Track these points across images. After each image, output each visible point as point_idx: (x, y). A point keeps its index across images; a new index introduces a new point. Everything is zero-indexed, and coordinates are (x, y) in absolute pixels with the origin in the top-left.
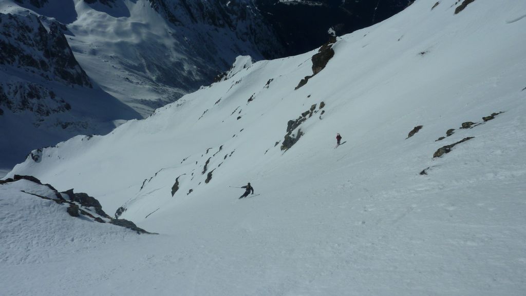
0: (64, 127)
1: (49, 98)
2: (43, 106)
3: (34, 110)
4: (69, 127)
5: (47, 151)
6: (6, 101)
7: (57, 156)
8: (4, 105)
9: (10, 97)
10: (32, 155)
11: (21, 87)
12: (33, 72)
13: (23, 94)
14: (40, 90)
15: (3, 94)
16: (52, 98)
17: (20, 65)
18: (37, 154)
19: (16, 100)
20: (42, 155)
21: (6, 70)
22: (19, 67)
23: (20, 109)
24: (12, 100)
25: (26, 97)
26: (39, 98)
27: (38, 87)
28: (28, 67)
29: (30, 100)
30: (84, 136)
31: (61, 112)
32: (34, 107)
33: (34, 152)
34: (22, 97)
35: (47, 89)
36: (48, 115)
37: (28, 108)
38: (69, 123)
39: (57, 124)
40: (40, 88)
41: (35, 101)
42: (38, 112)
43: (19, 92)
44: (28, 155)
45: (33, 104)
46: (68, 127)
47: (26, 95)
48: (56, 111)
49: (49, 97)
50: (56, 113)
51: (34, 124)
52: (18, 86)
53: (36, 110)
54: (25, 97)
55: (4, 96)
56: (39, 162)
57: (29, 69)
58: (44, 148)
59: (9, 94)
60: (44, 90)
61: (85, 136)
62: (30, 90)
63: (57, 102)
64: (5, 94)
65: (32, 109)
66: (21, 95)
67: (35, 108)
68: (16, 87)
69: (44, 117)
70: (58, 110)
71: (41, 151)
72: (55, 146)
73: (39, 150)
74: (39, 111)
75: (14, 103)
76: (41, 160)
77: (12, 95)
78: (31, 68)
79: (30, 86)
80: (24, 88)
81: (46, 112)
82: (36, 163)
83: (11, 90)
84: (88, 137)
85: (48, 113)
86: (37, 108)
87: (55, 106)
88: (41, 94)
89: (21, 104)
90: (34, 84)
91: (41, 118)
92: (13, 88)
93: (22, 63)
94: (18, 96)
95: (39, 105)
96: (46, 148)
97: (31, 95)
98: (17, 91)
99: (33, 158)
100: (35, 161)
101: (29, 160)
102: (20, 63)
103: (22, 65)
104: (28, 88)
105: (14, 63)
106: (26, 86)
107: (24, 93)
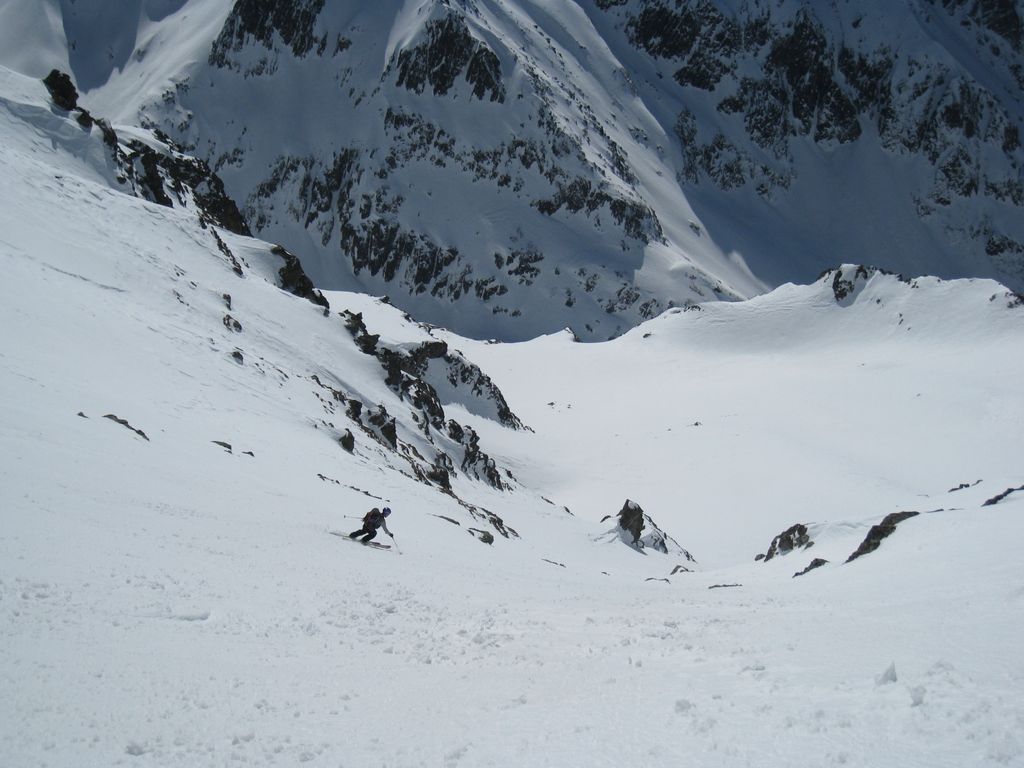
0: (994, 249)
1: (996, 144)
2: (968, 161)
3: (938, 161)
4: (1006, 254)
5: (881, 284)
6: (882, 107)
7: (897, 314)
8: (872, 115)
9: (899, 99)
10: (839, 274)
11: (940, 81)
12: (996, 51)
13: (934, 104)
14: (985, 111)
15: (886, 83)
16: (1005, 148)
17: (969, 19)
18: (851, 278)
19: (909, 111)
20: (862, 287)
21: (927, 20)
22: (965, 23)
23: (904, 143)
24: (898, 109)
25: (938, 116)
26: (970, 131)
27: (984, 99)
28: (990, 33)
29: (943, 129)
30: (1003, 289)
31: (1009, 199)
32: (943, 155)
33: (848, 268)
34: (926, 111)
35: (1006, 113)
36: (967, 193)
37: (926, 148)
38: (1011, 245)
39: (978, 232)
40: (991, 105)
41: (954, 135)
42: (946, 171)
43: (928, 92)
44: (829, 271)
45: (946, 145)
46: (1002, 255)
47: (941, 109)
48: (995, 190)
49: (1000, 143)
50: (993, 196)
51: (918, 202)
52: (934, 78)
53: (945, 164)
54: (935, 113)
55: (886, 91)
56: (844, 306)
57: (987, 40)
58: (878, 272)
59: (900, 91)
60: (997, 116)
61: (1008, 290)
62: (958, 100)
63: (1014, 166)
64: (890, 84)
65: (934, 157)
66: (929, 104)
67: (945, 158)
68: (928, 77)
69: (955, 197)
70: (1004, 190)
71: (866, 277)
72: (908, 281)
73: (863, 272)
74: (951, 171)
75: (898, 120)
76: (850, 303)
77: (905, 95)
78: (997, 39)
79: (965, 90)
80: (948, 88)
81: (967, 181)
82: (835, 305)
83: (911, 82)
84: (1013, 299)
85: (971, 188)
86: (950, 160)
87: (1000, 174)
88: (982, 124)
89: (915, 128)
90: (977, 86)
91: (944, 196)
92: (919, 76)
93: (979, 13)
94: (919, 105)
95: (961, 151)
96: (883, 273)
97: (953, 116)
98: (925, 90)
99: (836, 285)
100: (837, 296)
101: (824, 285)
102: (973, 12)
103: (978, 21)
104: (957, 93)
105: (958, 7)
106: (955, 86)
107: (939, 104)
